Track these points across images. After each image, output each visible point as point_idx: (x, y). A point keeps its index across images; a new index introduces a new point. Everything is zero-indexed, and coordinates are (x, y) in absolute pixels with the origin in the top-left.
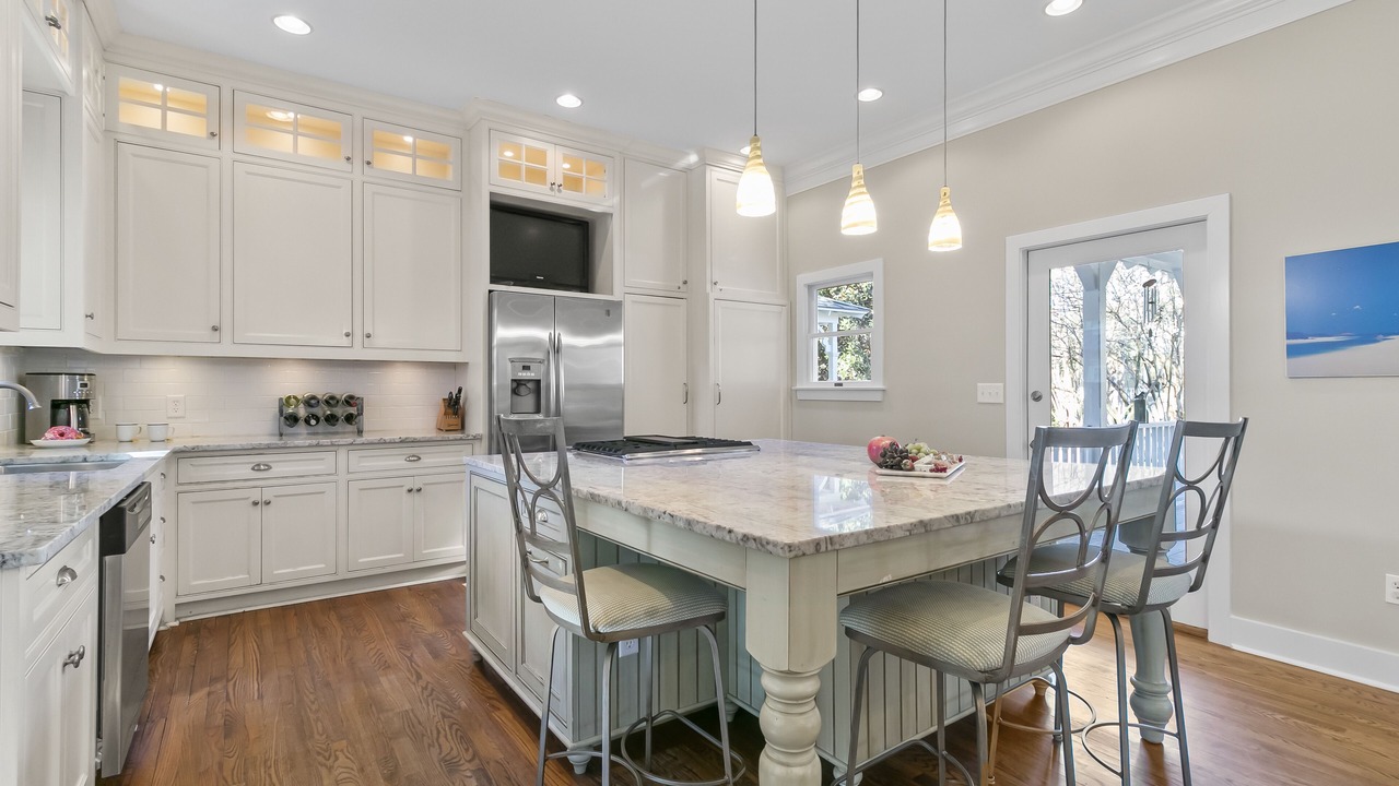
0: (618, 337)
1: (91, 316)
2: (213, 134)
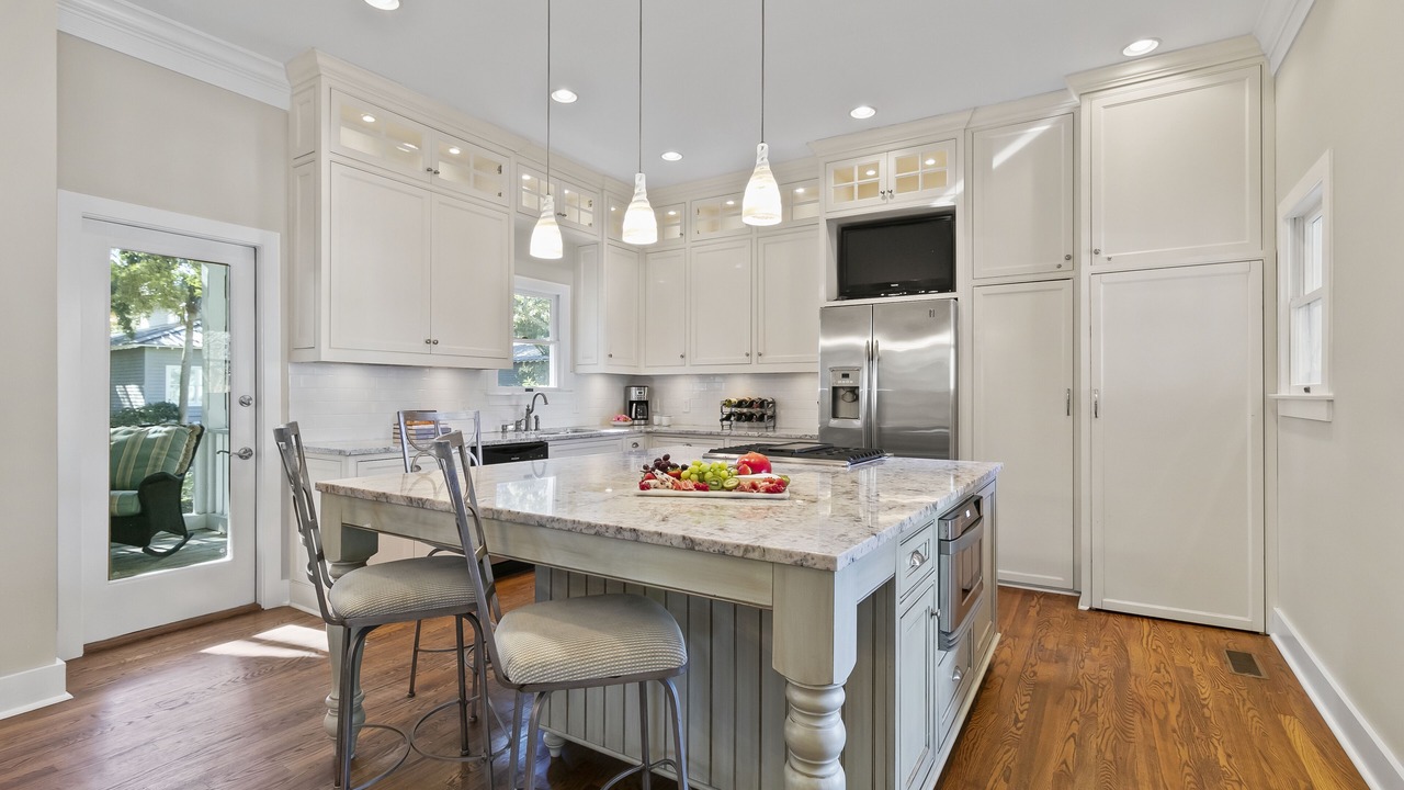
0: (946, 337)
1: (611, 356)
2: (681, 234)
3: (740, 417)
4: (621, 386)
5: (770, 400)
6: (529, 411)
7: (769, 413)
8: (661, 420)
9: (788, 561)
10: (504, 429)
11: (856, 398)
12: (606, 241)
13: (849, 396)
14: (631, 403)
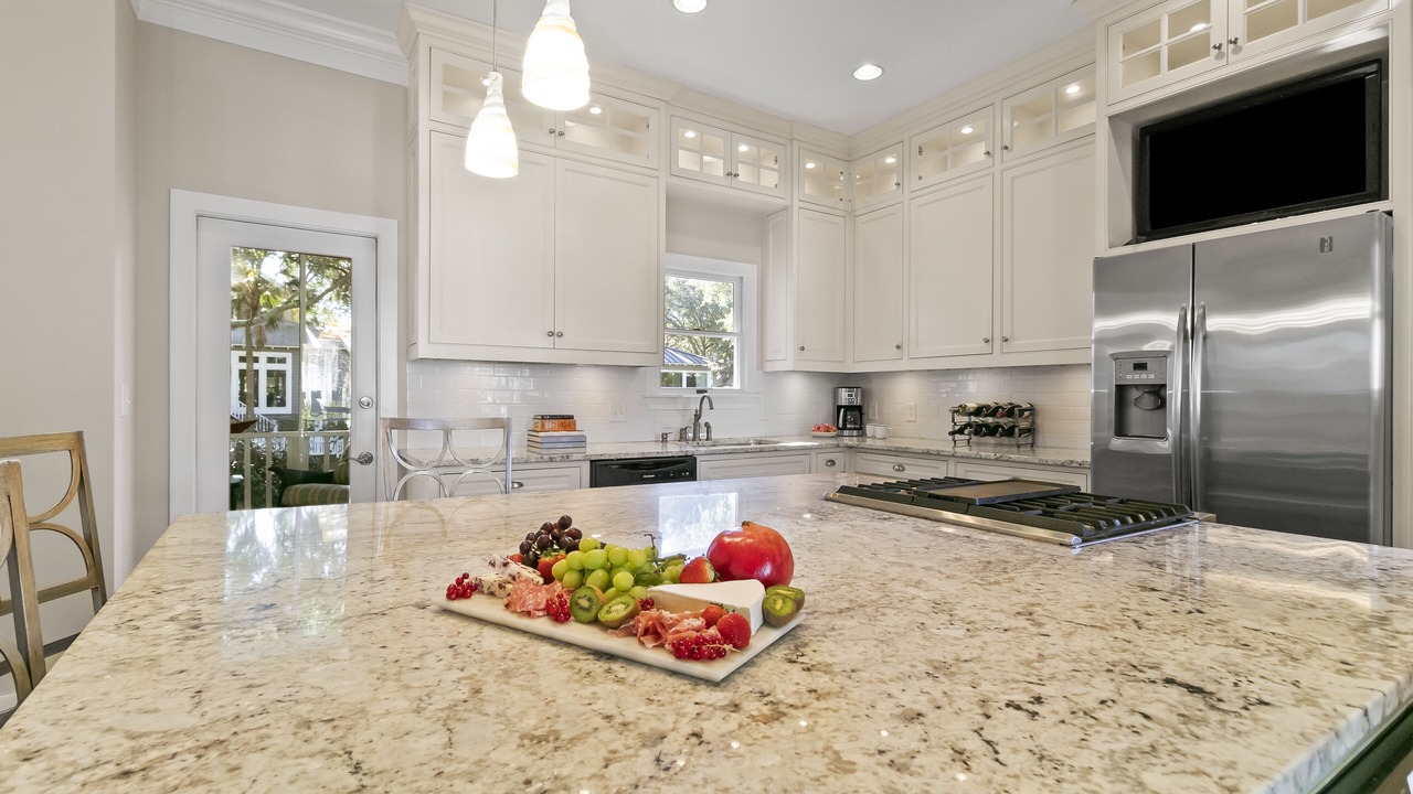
1: (803, 349)
3: (979, 430)
4: (829, 386)
5: (1025, 406)
6: (698, 416)
7: (1024, 424)
8: (874, 431)
10: (664, 438)
11: (1161, 404)
12: (796, 204)
13: (1148, 400)
14: (839, 408)
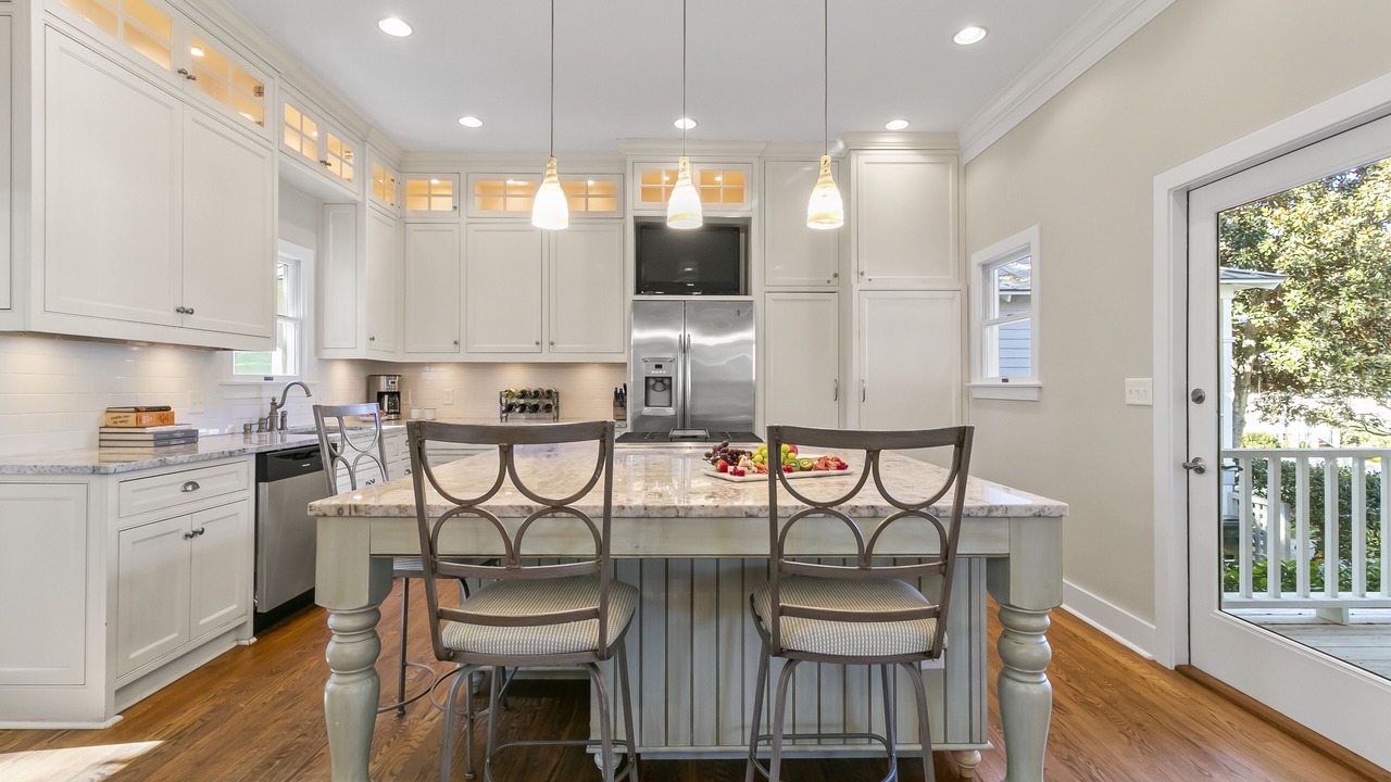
0: (749, 334)
2: (455, 208)
9: (1029, 514)
